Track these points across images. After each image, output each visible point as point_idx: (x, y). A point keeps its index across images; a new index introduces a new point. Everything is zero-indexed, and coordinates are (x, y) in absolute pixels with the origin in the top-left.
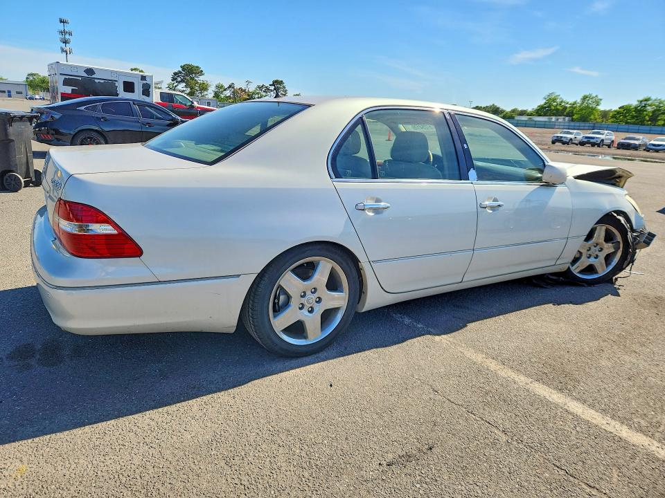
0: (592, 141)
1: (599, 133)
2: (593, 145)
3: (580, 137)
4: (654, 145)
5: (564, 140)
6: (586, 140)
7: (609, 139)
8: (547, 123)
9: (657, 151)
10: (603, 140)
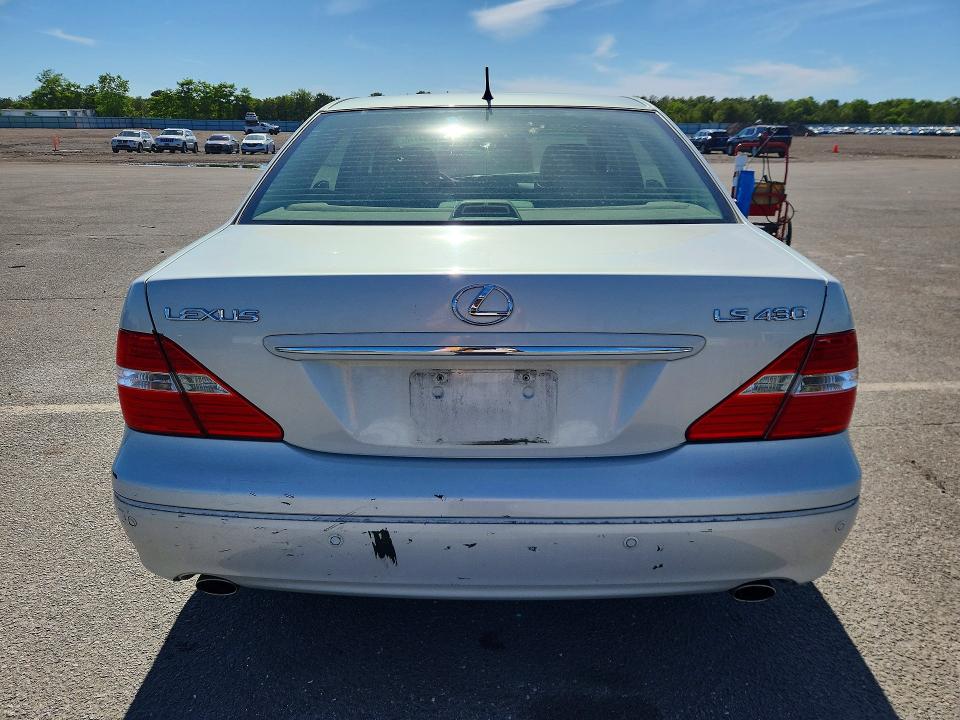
0: (171, 144)
1: (175, 133)
2: (173, 150)
3: (151, 140)
4: (249, 145)
5: (132, 145)
6: (163, 144)
7: (192, 141)
8: (61, 120)
9: (252, 153)
10: (184, 143)
